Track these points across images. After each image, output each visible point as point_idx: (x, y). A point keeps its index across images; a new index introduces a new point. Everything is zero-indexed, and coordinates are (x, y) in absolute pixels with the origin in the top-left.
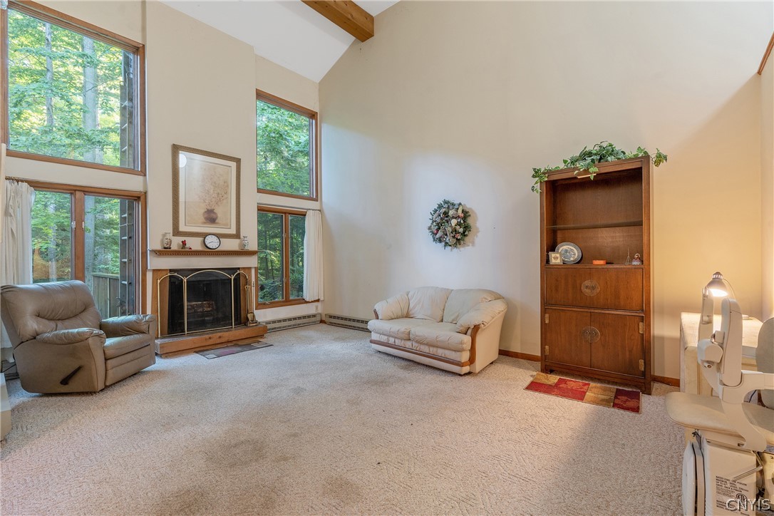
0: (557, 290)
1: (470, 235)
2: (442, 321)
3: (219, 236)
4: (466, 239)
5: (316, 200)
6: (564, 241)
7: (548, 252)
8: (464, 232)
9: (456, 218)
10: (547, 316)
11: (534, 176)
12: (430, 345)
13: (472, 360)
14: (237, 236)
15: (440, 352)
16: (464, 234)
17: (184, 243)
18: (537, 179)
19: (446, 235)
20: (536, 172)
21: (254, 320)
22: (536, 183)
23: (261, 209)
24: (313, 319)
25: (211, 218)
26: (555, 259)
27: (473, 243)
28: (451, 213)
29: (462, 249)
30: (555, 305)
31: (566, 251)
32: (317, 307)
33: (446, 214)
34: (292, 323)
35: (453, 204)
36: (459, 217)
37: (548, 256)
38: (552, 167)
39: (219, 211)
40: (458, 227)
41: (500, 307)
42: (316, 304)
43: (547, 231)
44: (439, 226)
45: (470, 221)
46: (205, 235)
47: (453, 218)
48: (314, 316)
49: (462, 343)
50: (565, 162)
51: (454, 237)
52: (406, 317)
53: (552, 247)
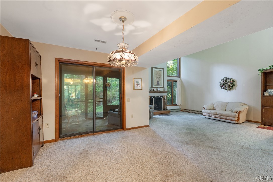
0: (267, 103)
1: (234, 87)
2: (226, 110)
3: (160, 88)
4: (233, 88)
5: (180, 77)
6: (270, 89)
7: (264, 92)
8: (232, 86)
9: (230, 82)
10: (263, 110)
11: (258, 71)
12: (223, 116)
13: (238, 120)
14: (163, 88)
15: (228, 118)
16: (232, 87)
17: (154, 90)
18: (260, 72)
19: (226, 87)
20: (260, 70)
21: (167, 109)
22: (260, 73)
23: (168, 81)
24: (179, 110)
25: (158, 83)
26: (266, 94)
27: (235, 89)
28: (228, 81)
29: (231, 91)
30: (266, 107)
31: (270, 92)
32: (180, 107)
33: (226, 81)
34: (174, 110)
35: (228, 78)
36: (231, 82)
37: (264, 93)
38: (265, 68)
39: (160, 82)
40: (230, 85)
41: (246, 107)
42: (179, 106)
43: (263, 86)
44: (224, 85)
45: (234, 83)
46: (157, 88)
47: (229, 82)
48: (179, 109)
49: (235, 115)
50: (270, 66)
51: (229, 88)
52: (213, 109)
53: (265, 90)
